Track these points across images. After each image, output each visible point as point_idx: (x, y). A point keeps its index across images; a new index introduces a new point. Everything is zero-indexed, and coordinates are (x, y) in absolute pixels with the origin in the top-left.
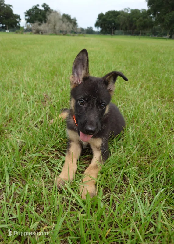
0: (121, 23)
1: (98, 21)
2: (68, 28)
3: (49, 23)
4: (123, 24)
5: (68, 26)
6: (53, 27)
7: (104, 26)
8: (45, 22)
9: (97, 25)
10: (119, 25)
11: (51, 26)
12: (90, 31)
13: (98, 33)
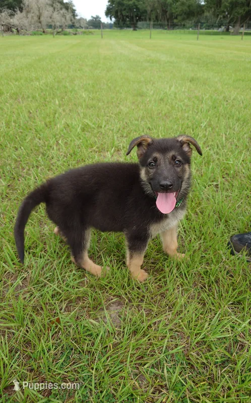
0: (149, 9)
1: (110, 5)
2: (63, 20)
3: (28, 12)
4: (151, 11)
5: (64, 16)
6: (36, 18)
7: (121, 14)
8: (21, 10)
9: (108, 12)
10: (145, 11)
11: (32, 17)
12: (96, 24)
13: (110, 26)
